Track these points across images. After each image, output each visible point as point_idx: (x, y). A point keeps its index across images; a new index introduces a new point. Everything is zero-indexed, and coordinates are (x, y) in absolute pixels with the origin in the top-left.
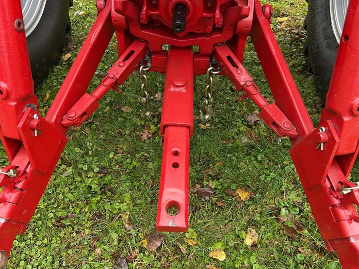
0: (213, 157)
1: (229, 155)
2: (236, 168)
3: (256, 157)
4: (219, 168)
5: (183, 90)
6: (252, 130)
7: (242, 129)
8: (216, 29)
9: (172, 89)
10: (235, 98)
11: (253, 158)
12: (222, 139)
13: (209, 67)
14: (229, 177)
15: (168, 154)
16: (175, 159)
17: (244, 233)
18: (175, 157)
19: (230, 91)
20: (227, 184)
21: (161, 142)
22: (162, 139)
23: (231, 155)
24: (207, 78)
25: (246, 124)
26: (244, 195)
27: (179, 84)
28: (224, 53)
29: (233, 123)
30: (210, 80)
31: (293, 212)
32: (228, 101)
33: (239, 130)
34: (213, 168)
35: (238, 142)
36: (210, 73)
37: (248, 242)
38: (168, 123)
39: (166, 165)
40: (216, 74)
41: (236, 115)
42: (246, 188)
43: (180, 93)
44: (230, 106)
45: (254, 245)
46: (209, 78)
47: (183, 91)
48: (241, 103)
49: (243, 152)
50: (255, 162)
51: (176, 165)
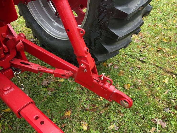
0: (44, 111)
1: (49, 104)
2: (57, 106)
3: (60, 96)
4: (50, 113)
6: (49, 87)
7: (45, 90)
10: (30, 80)
11: (59, 97)
12: (40, 101)
14: (57, 112)
15: (33, 122)
17: (81, 127)
18: (38, 120)
19: (25, 79)
20: (59, 116)
21: (10, 128)
22: (9, 126)
23: (50, 104)
25: (45, 87)
26: (69, 114)
27: (8, 88)
28: (18, 62)
29: (39, 90)
30: (19, 78)
31: (88, 103)
32: (28, 84)
33: (44, 91)
34: (48, 115)
35: (48, 96)
37: (85, 128)
38: (20, 109)
41: (37, 87)
42: (67, 110)
43: (12, 92)
44: (31, 85)
45: (88, 127)
46: (17, 77)
47: (13, 90)
48: (35, 81)
49: (54, 98)
50: (61, 98)
51: (42, 123)
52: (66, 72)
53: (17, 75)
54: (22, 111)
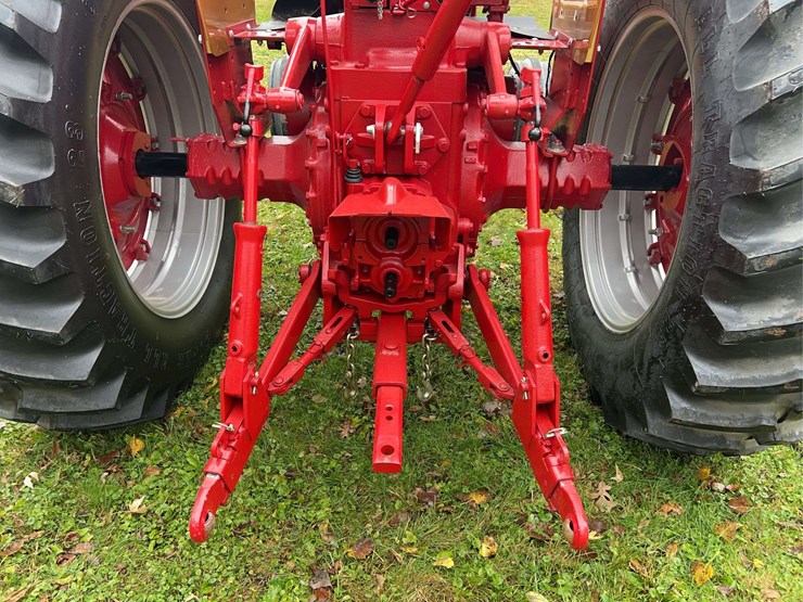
0: (439, 455)
3: (495, 454)
4: (446, 468)
6: (492, 422)
7: (478, 420)
8: (428, 295)
9: (384, 352)
10: (469, 384)
11: (492, 455)
13: (424, 333)
15: (381, 409)
16: (389, 413)
17: (478, 540)
18: (388, 411)
20: (456, 486)
23: (462, 452)
24: (423, 345)
25: (484, 414)
26: (479, 499)
27: (391, 347)
28: (439, 319)
30: (427, 349)
31: (544, 520)
32: (459, 387)
33: (475, 422)
34: (439, 469)
35: (472, 437)
36: (426, 340)
37: (484, 552)
38: (381, 383)
39: (380, 418)
40: (432, 341)
41: (470, 404)
42: (483, 490)
43: (392, 356)
44: (463, 393)
45: (492, 556)
46: (425, 345)
47: (395, 355)
48: (477, 389)
50: (495, 460)
51: (389, 418)
52: (501, 384)
53: (427, 342)
54: (382, 387)
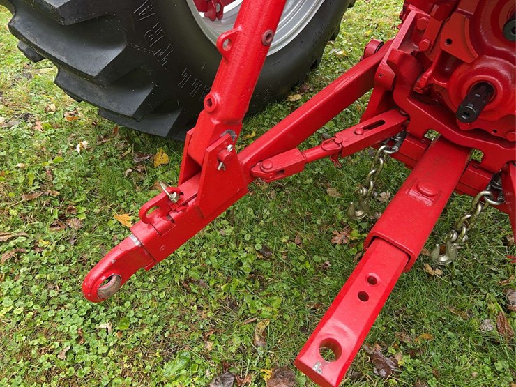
0: (423, 322)
1: (449, 333)
2: (452, 357)
3: (493, 361)
4: (423, 342)
5: (428, 202)
6: (508, 317)
7: (491, 306)
9: (413, 193)
10: (504, 257)
11: (487, 360)
12: (450, 303)
13: (485, 190)
14: (433, 363)
15: (360, 275)
16: (367, 288)
18: (368, 285)
19: (500, 242)
20: (423, 373)
21: (356, 258)
22: (360, 254)
23: (453, 335)
24: (475, 203)
25: (504, 303)
27: (426, 191)
29: (482, 290)
30: (476, 209)
32: (489, 254)
33: (487, 306)
34: (414, 337)
35: (474, 321)
36: (482, 199)
38: (383, 234)
39: (350, 289)
40: (491, 205)
41: (492, 282)
43: (421, 203)
44: (490, 263)
46: (477, 205)
47: (426, 203)
48: (510, 268)
49: (476, 342)
50: (488, 368)
51: (363, 297)
54: (381, 242)
